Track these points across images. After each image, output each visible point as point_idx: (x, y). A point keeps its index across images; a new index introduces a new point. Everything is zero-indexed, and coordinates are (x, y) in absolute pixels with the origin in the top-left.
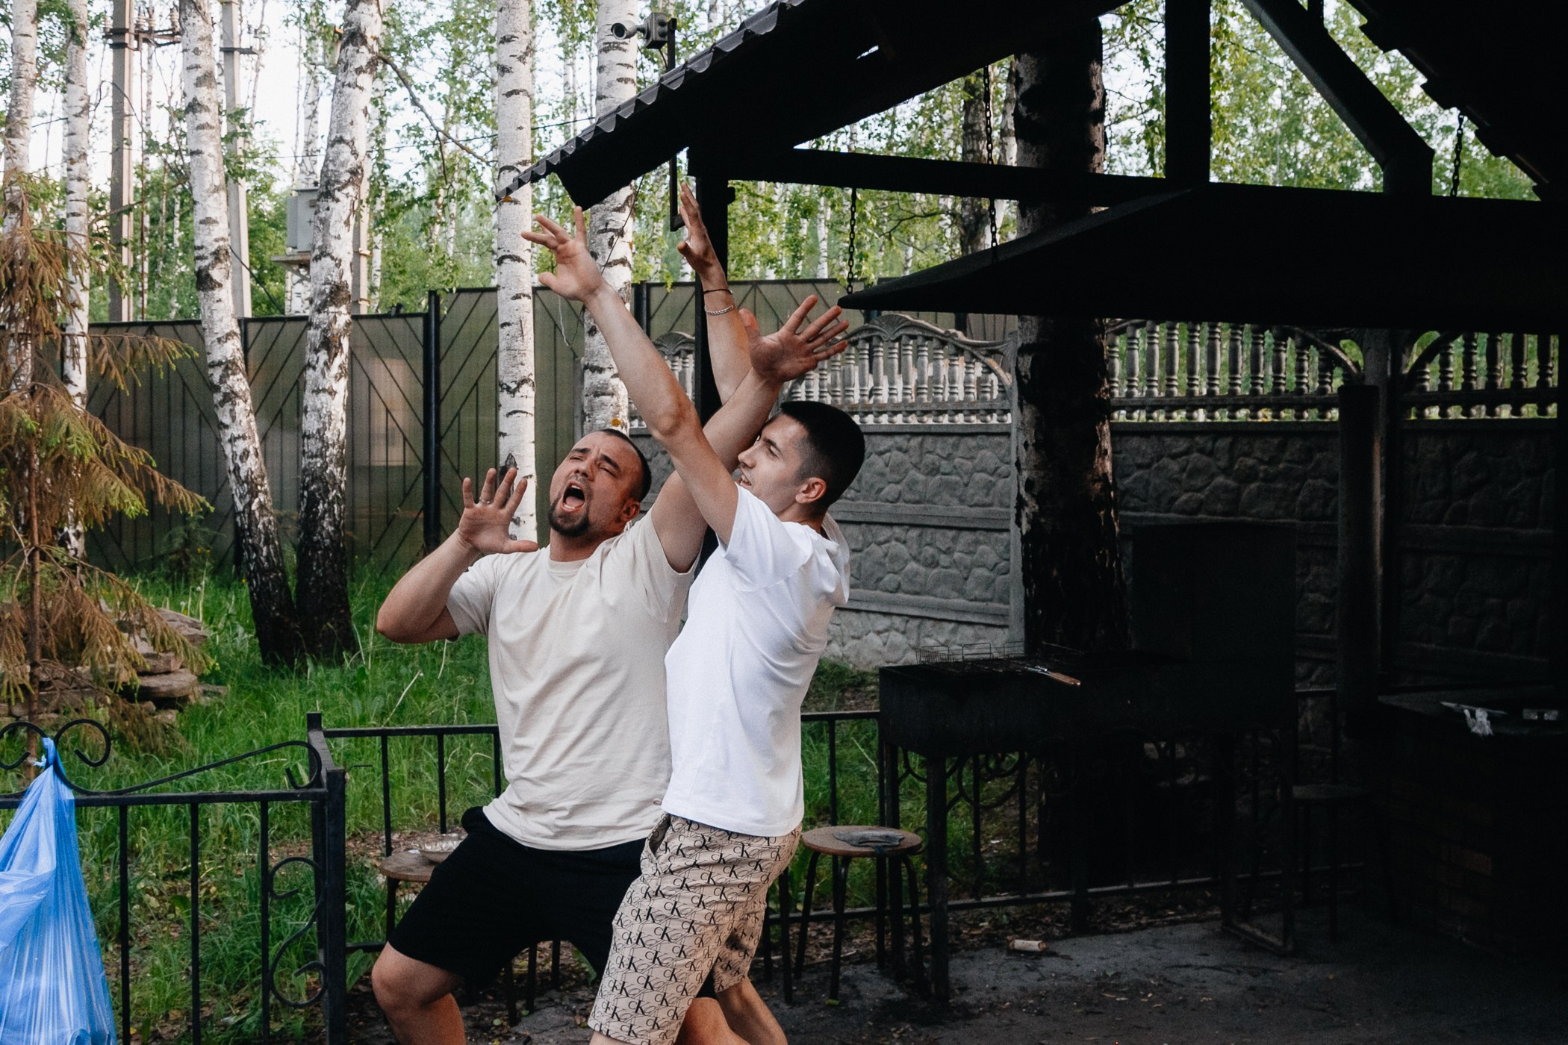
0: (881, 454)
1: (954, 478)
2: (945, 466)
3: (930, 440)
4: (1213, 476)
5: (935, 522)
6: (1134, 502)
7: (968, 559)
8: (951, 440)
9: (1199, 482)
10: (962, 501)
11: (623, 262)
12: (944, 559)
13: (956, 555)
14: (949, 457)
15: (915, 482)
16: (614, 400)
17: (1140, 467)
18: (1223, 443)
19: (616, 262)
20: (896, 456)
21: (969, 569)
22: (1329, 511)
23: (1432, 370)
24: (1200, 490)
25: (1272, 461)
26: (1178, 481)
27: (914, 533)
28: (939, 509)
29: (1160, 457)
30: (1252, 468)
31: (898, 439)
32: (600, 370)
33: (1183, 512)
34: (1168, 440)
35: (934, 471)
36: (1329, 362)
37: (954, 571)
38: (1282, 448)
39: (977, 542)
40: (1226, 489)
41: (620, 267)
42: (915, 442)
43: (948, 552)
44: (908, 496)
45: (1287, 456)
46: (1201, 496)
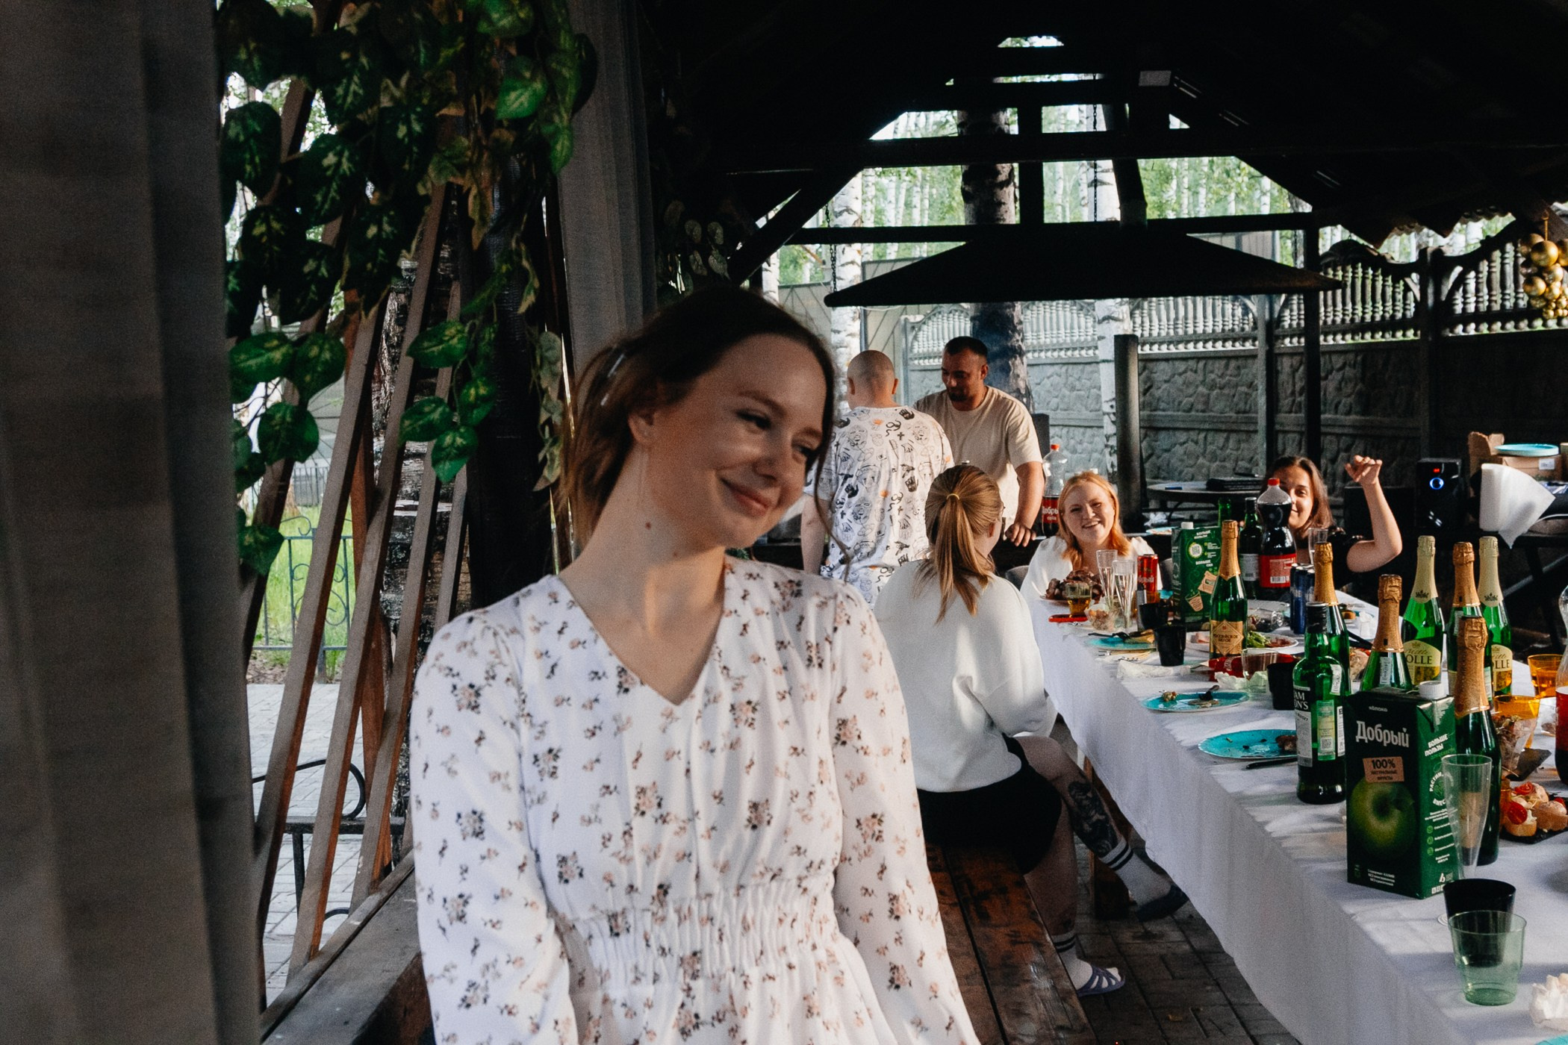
0: (1048, 378)
1: (1082, 393)
2: (1078, 385)
3: (1071, 367)
4: (1197, 386)
5: (1073, 423)
6: (1162, 405)
7: (1090, 447)
8: (1080, 367)
9: (1191, 391)
10: (1086, 408)
11: (852, 262)
12: (1079, 448)
13: (1085, 444)
14: (1079, 379)
15: (1064, 396)
16: (848, 350)
17: (1166, 382)
18: (1201, 364)
19: (847, 263)
20: (1055, 379)
21: (1090, 453)
22: (1248, 407)
23: (1287, 313)
24: (1191, 396)
25: (1222, 376)
26: (1181, 391)
27: (1065, 430)
28: (1074, 414)
29: (1173, 376)
30: (1213, 380)
31: (1056, 368)
32: (839, 332)
33: (1184, 411)
34: (1177, 363)
35: (1073, 389)
36: (1246, 310)
37: (1083, 456)
38: (1227, 366)
39: (1094, 436)
40: (1203, 395)
41: (850, 265)
42: (1064, 368)
43: (1081, 443)
44: (1061, 406)
45: (1229, 372)
46: (1191, 399)
